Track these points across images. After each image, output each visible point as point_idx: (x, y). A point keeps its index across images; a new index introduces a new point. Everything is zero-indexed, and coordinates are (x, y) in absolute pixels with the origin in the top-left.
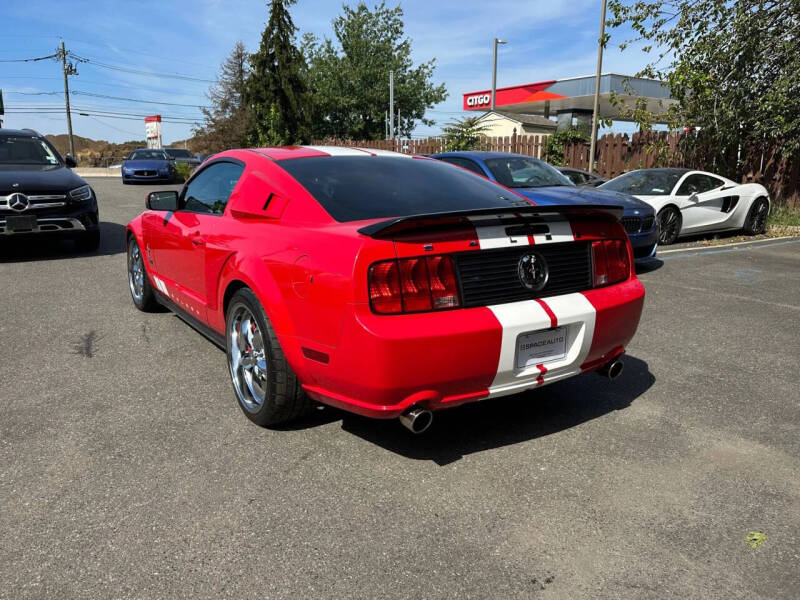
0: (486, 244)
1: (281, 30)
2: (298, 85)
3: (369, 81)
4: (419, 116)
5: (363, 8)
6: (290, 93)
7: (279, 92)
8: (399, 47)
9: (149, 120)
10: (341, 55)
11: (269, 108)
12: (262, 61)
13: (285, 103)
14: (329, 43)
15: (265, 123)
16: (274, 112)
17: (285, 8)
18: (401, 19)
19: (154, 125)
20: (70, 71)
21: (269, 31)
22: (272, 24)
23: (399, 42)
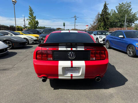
0: (60, 49)
1: (105, 9)
2: (108, 19)
3: (122, 17)
4: (133, 23)
5: (123, 3)
6: (106, 20)
7: (104, 20)
8: (130, 10)
9: (86, 26)
10: (117, 12)
11: (101, 23)
12: (102, 15)
13: (105, 22)
14: (115, 11)
15: (100, 26)
16: (102, 24)
17: (107, 5)
18: (131, 4)
19: (87, 27)
20: (76, 19)
21: (103, 10)
22: (104, 9)
23: (130, 9)
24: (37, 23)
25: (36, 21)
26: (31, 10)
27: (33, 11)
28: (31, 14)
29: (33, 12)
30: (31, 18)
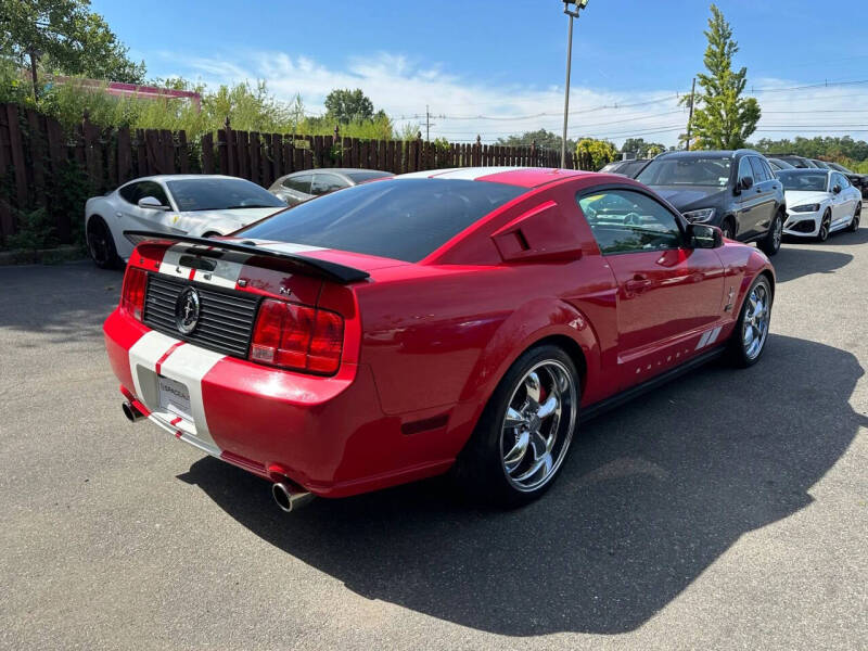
24: (753, 114)
25: (742, 106)
26: (721, 36)
27: (733, 39)
28: (718, 62)
29: (731, 45)
30: (715, 87)
